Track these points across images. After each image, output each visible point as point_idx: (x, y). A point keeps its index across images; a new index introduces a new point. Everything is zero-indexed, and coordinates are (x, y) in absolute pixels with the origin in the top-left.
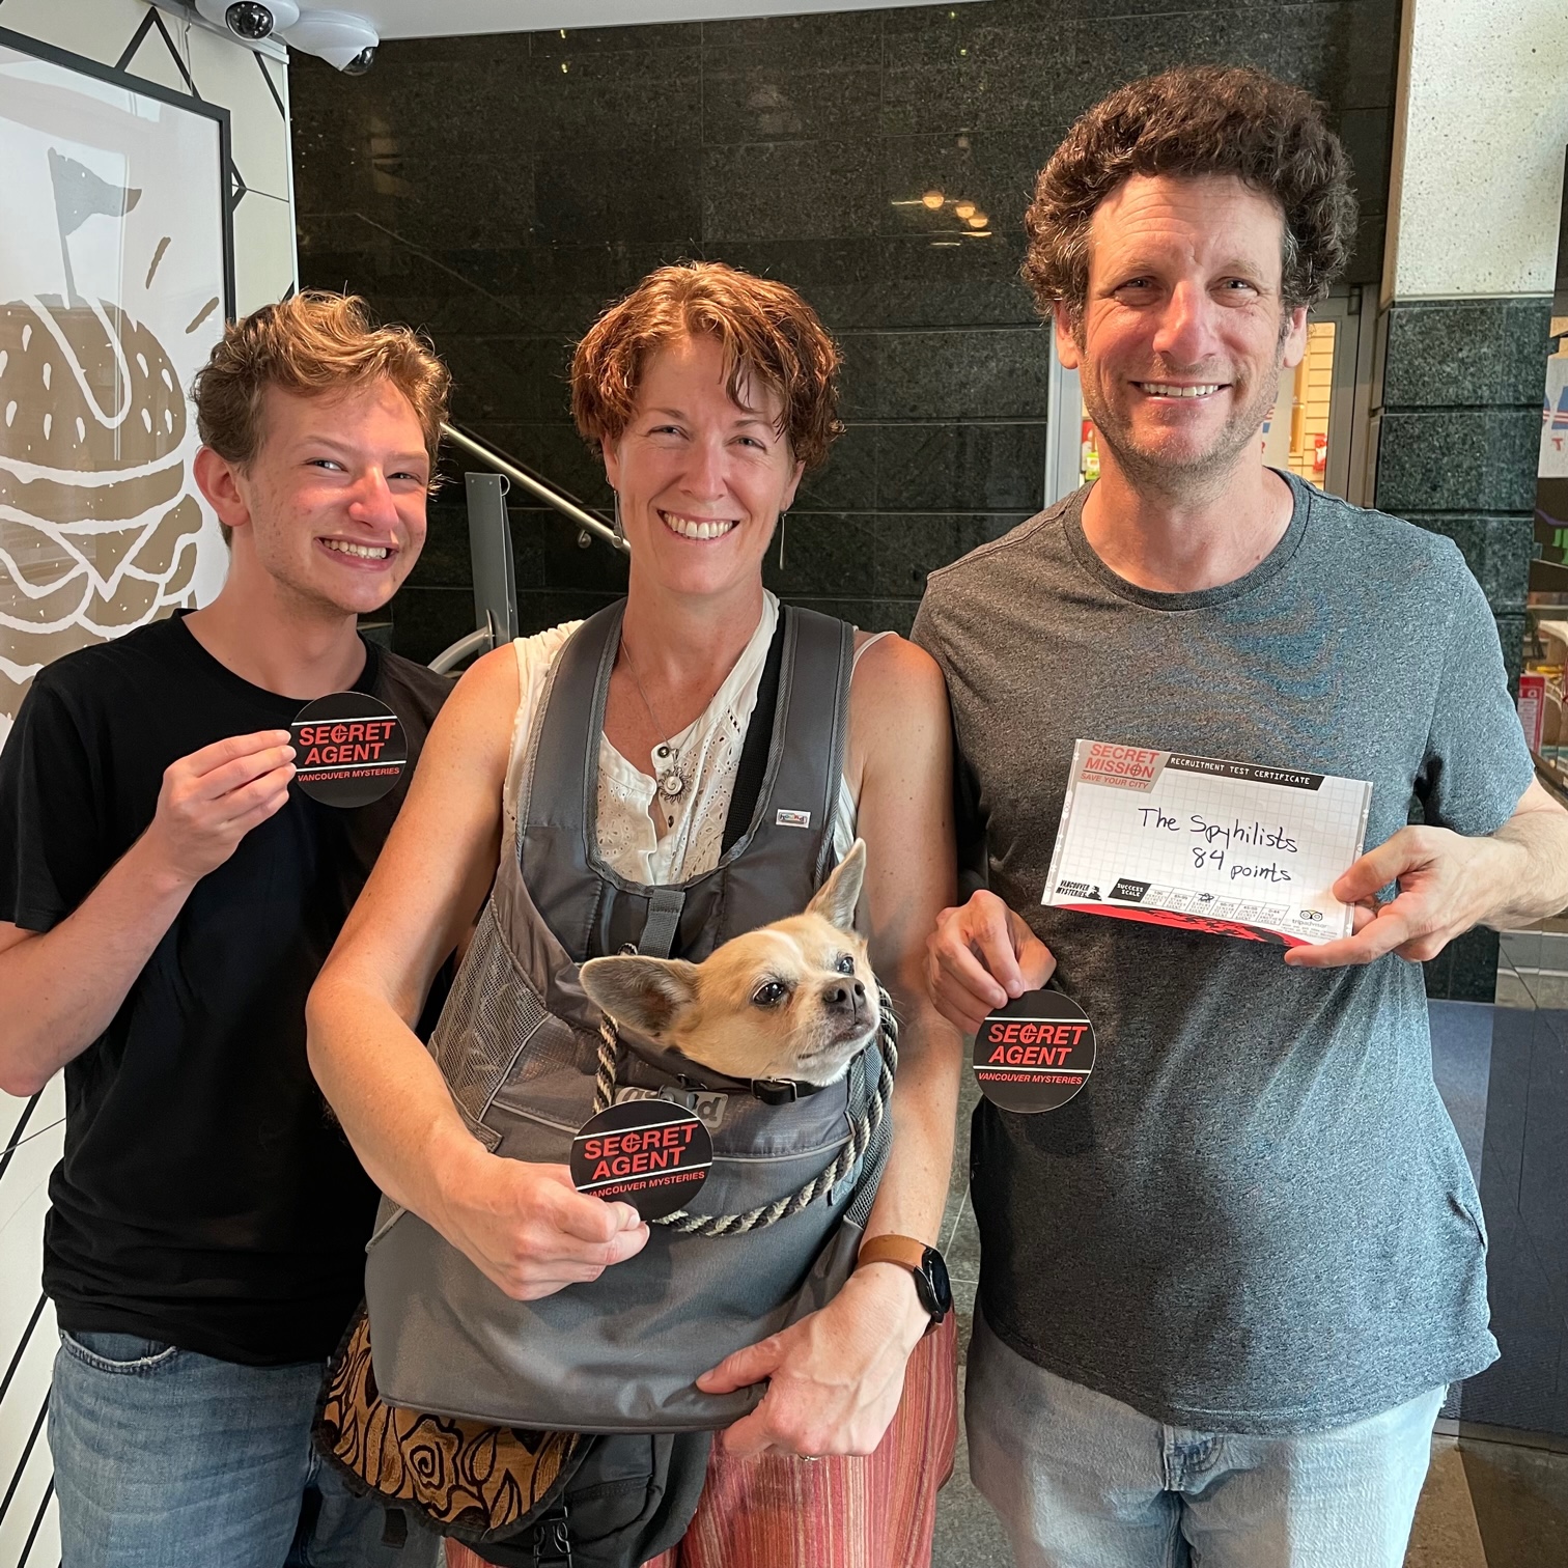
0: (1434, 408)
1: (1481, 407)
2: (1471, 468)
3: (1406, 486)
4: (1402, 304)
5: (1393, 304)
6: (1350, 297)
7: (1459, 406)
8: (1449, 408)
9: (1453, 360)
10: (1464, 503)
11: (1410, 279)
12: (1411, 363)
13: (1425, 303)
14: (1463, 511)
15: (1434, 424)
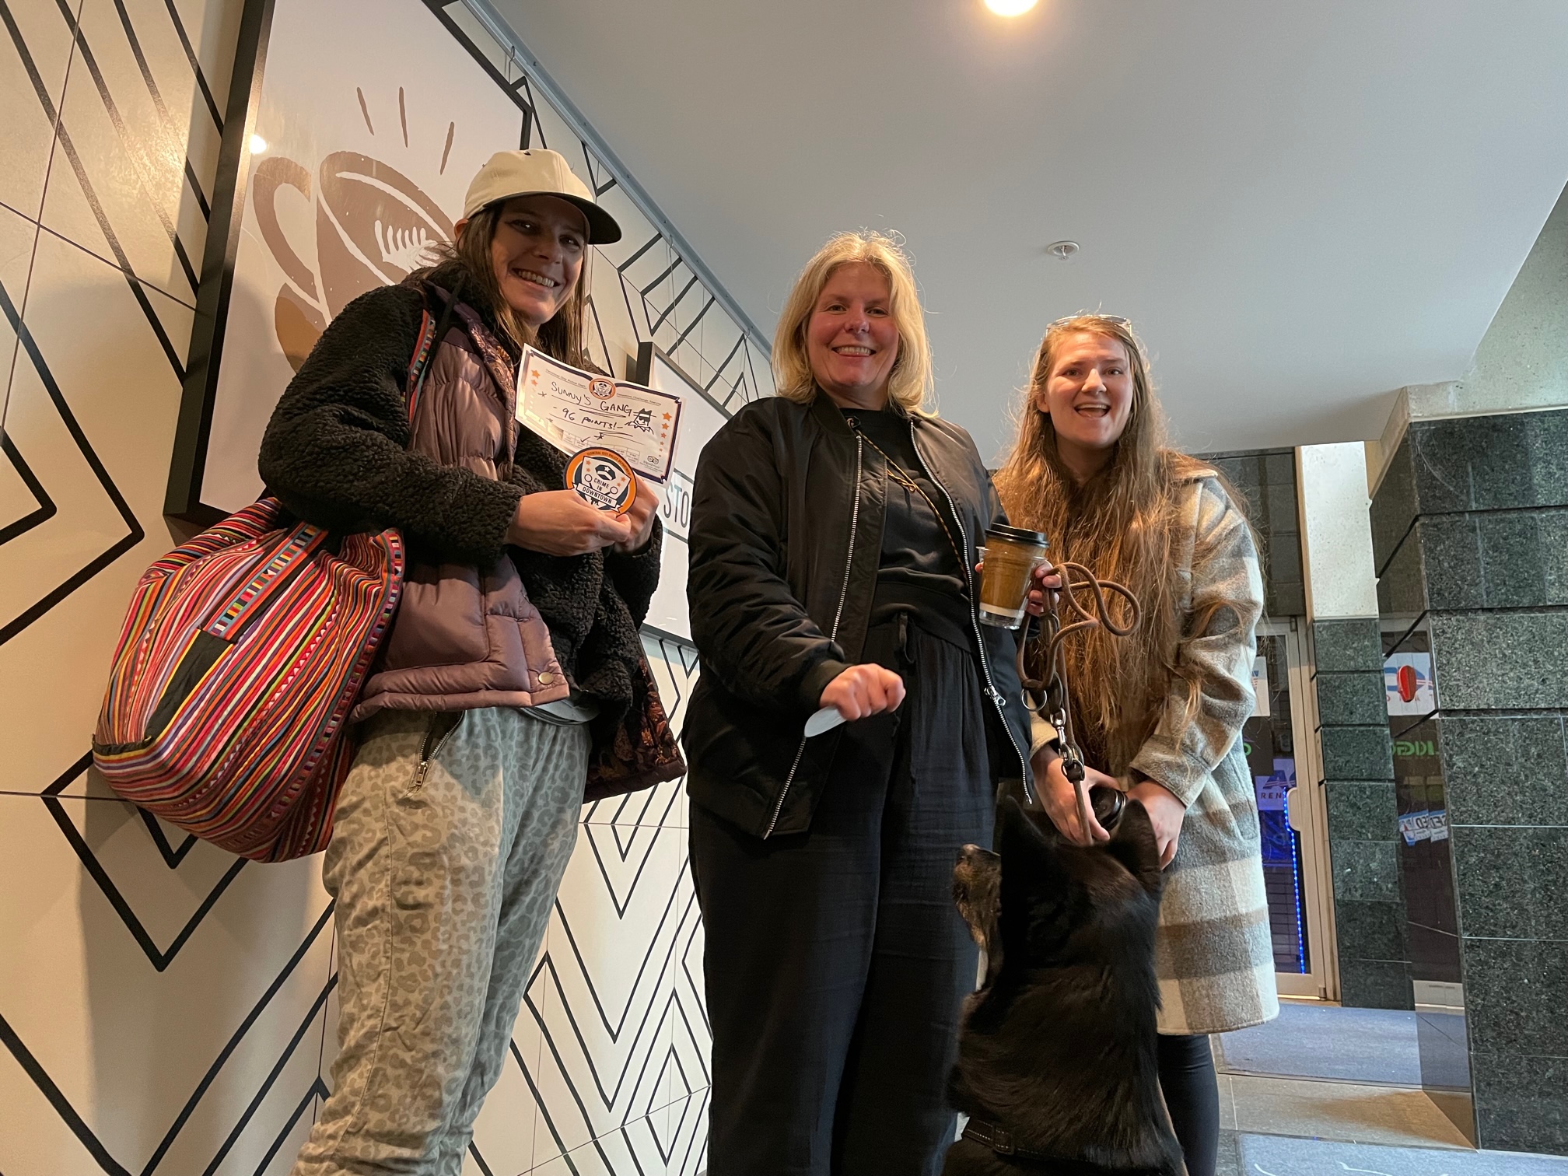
0: (1344, 672)
1: (1369, 672)
2: (1370, 703)
3: (1336, 712)
4: (1318, 621)
5: (1314, 621)
6: (1291, 622)
7: (1357, 671)
8: (1353, 672)
9: (1351, 648)
10: (1369, 721)
11: (1320, 610)
12: (1328, 650)
13: (1331, 621)
14: (1370, 725)
15: (1345, 680)
